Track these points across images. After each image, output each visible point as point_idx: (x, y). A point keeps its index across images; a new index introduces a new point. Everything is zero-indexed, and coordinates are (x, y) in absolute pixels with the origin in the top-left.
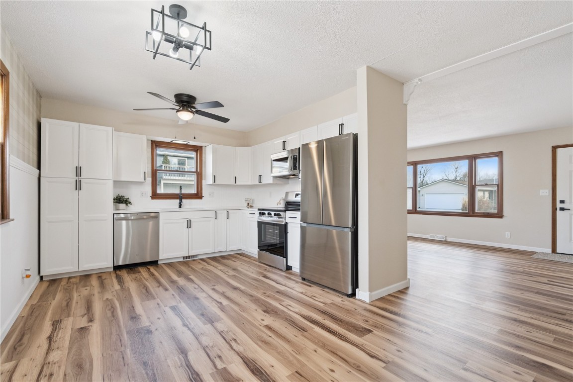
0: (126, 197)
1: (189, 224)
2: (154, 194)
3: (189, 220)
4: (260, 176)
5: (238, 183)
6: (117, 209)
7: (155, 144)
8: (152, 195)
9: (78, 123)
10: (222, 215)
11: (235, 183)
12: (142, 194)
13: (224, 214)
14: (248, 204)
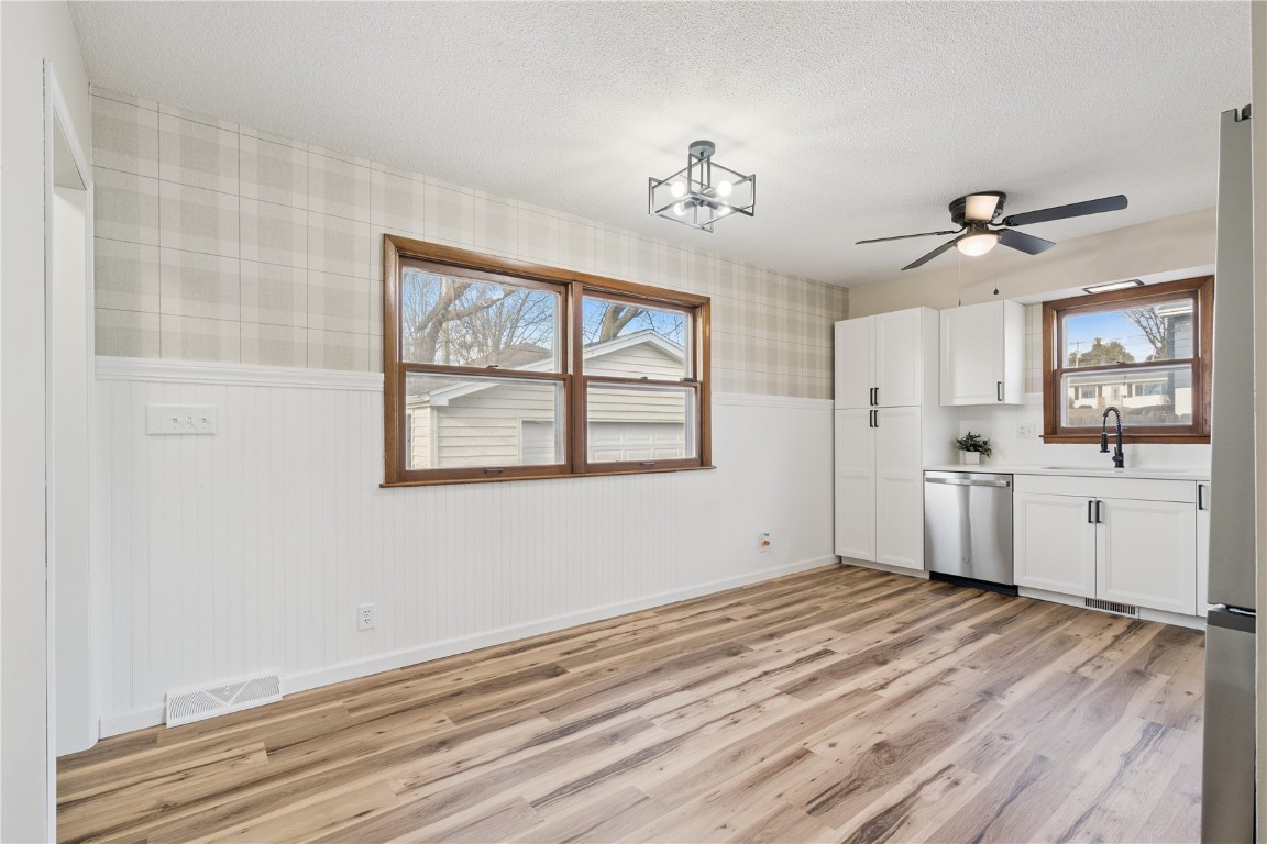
0: (983, 439)
1: (1095, 512)
2: (1049, 430)
3: (1093, 499)
6: (956, 461)
7: (1055, 309)
8: (1046, 433)
12: (1022, 432)
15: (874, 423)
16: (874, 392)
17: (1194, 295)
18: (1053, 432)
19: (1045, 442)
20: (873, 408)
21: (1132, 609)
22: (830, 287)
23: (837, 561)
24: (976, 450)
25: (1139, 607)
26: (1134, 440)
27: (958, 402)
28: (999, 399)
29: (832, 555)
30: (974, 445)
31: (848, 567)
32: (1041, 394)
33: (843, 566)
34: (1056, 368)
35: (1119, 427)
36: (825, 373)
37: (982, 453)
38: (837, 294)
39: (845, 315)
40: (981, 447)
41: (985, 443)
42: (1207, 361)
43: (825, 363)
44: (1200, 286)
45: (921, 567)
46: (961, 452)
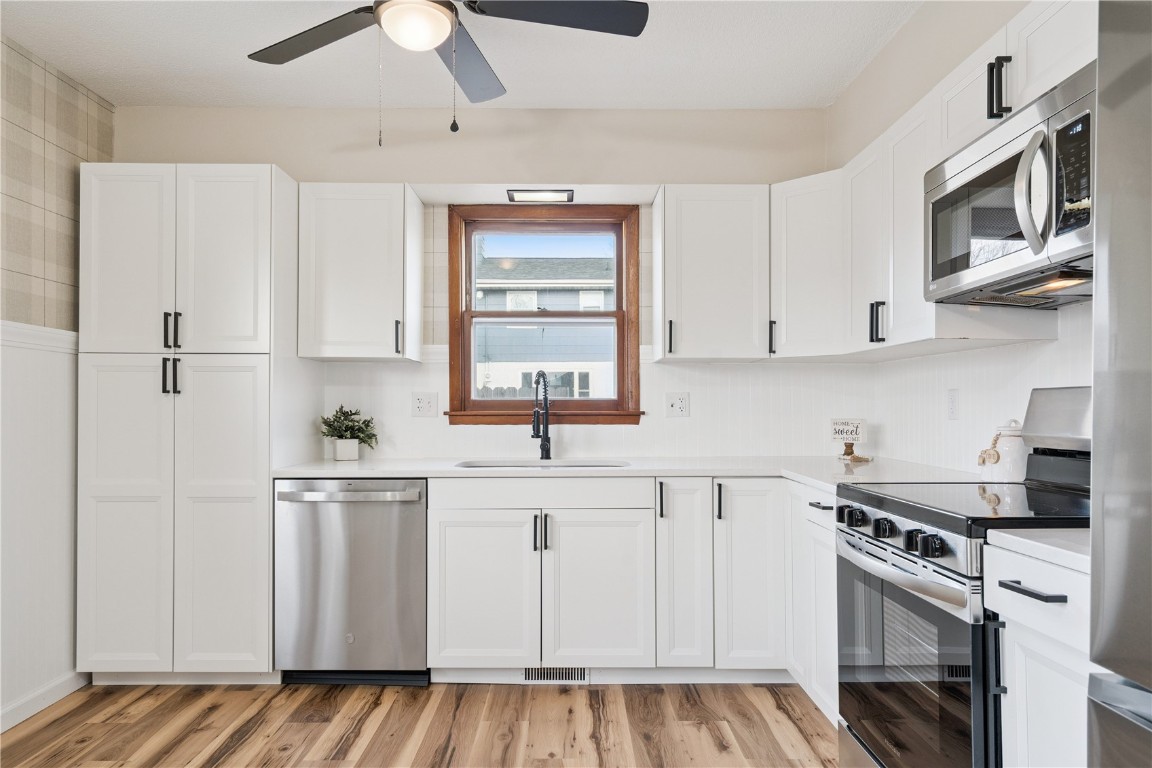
1: (542, 533)
4: (875, 308)
5: (783, 349)
9: (174, 165)
10: (692, 502)
11: (771, 351)
13: (704, 494)
14: (849, 449)
15: (170, 383)
16: (172, 323)
17: (616, 227)
18: (463, 408)
19: (452, 423)
20: (170, 354)
21: (582, 673)
22: (69, 83)
23: (82, 683)
24: (353, 437)
25: (590, 669)
26: (561, 419)
27: (329, 352)
28: (397, 351)
29: (70, 675)
30: (348, 427)
31: (110, 692)
32: (446, 348)
33: (97, 693)
34: (464, 309)
35: (546, 399)
36: (58, 271)
37: (362, 441)
38: (86, 107)
39: (105, 152)
40: (360, 430)
41: (367, 423)
42: (633, 315)
43: (58, 249)
44: (625, 217)
45: (266, 667)
46: (327, 440)
